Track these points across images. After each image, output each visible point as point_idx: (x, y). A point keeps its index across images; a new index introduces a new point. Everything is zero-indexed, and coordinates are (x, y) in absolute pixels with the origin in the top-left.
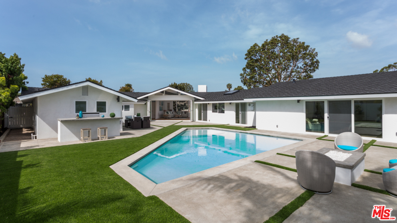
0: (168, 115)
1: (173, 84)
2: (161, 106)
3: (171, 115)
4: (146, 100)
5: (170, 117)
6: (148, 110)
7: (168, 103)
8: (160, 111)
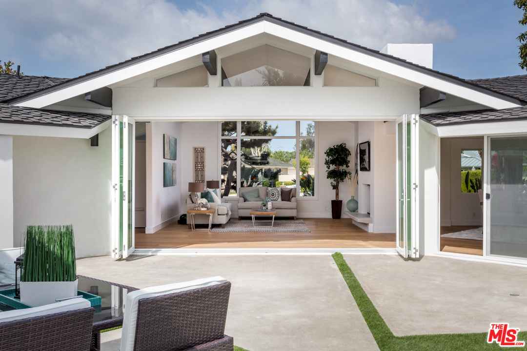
5: (224, 220)
7: (196, 150)
8: (165, 186)
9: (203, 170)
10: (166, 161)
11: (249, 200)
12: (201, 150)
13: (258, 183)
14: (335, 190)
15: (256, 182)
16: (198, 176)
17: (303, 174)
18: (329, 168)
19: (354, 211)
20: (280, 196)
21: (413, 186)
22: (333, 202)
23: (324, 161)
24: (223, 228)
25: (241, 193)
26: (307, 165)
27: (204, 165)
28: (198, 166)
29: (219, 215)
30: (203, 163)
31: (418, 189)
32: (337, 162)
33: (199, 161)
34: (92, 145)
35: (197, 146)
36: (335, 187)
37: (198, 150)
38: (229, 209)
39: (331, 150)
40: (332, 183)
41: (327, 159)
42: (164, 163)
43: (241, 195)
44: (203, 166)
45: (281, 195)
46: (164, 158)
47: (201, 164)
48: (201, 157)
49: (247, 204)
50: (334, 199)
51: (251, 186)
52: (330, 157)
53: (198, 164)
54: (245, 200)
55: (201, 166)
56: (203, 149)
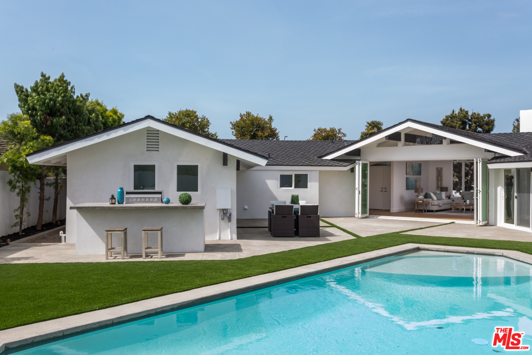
0: (427, 204)
1: (457, 112)
2: (413, 177)
3: (436, 202)
4: (353, 162)
5: (435, 208)
6: (357, 186)
7: (437, 169)
8: (407, 189)
9: (441, 181)
10: (408, 176)
12: (440, 169)
16: (438, 184)
21: (479, 191)
25: (462, 195)
29: (432, 205)
30: (441, 177)
31: (481, 193)
33: (440, 175)
34: (351, 172)
42: (407, 178)
46: (406, 174)
48: (440, 173)
53: (439, 177)
56: (442, 168)
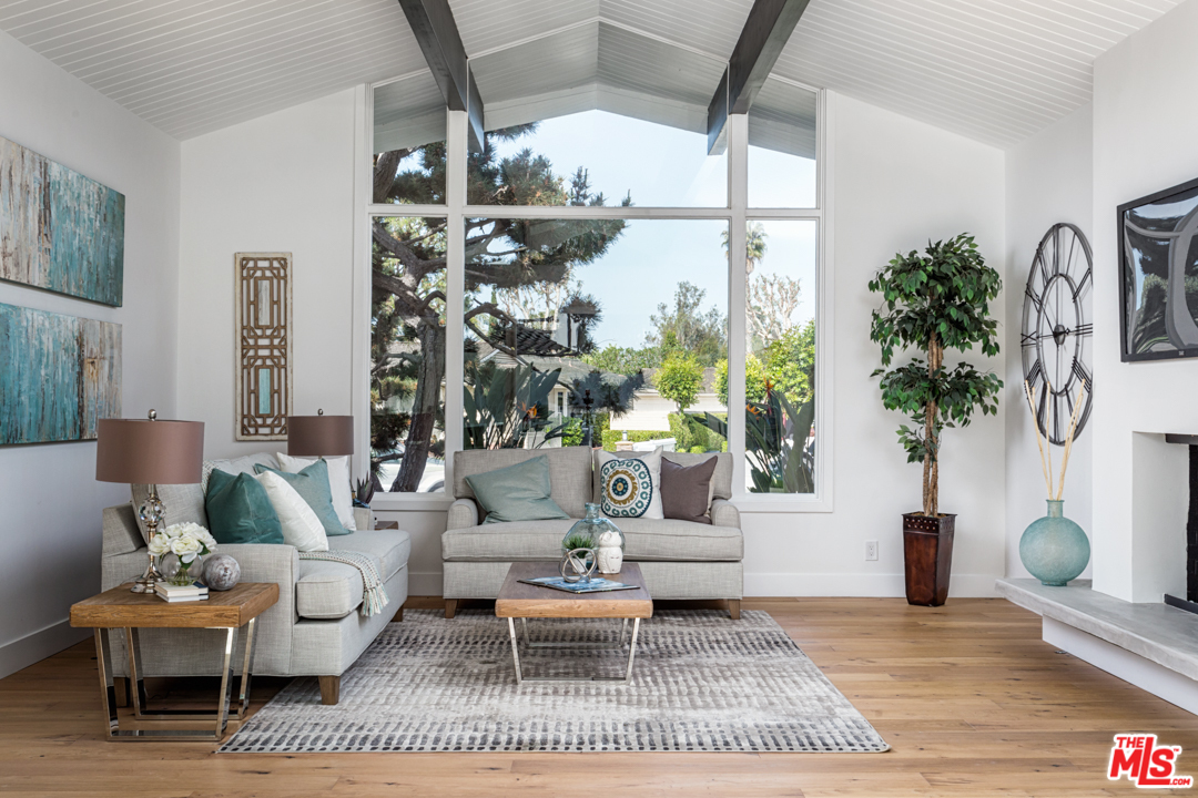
7: (246, 266)
9: (279, 363)
11: (503, 513)
12: (271, 268)
13: (548, 429)
14: (919, 467)
15: (538, 429)
16: (256, 392)
17: (681, 410)
18: (886, 360)
19: (1063, 584)
20: (656, 495)
22: (909, 520)
23: (866, 325)
24: (331, 699)
25: (460, 479)
26: (694, 380)
27: (284, 339)
28: (257, 347)
29: (301, 619)
30: (280, 329)
32: (943, 327)
33: (264, 320)
35: (252, 247)
36: (922, 451)
37: (256, 268)
38: (372, 580)
39: (910, 266)
40: (904, 430)
41: (885, 314)
43: (461, 489)
44: (283, 347)
45: (660, 489)
47: (271, 337)
48: (273, 302)
49: (493, 537)
50: (916, 505)
51: (514, 443)
52: (900, 304)
53: (257, 337)
54: (483, 514)
55: (271, 347)
56: (284, 262)
